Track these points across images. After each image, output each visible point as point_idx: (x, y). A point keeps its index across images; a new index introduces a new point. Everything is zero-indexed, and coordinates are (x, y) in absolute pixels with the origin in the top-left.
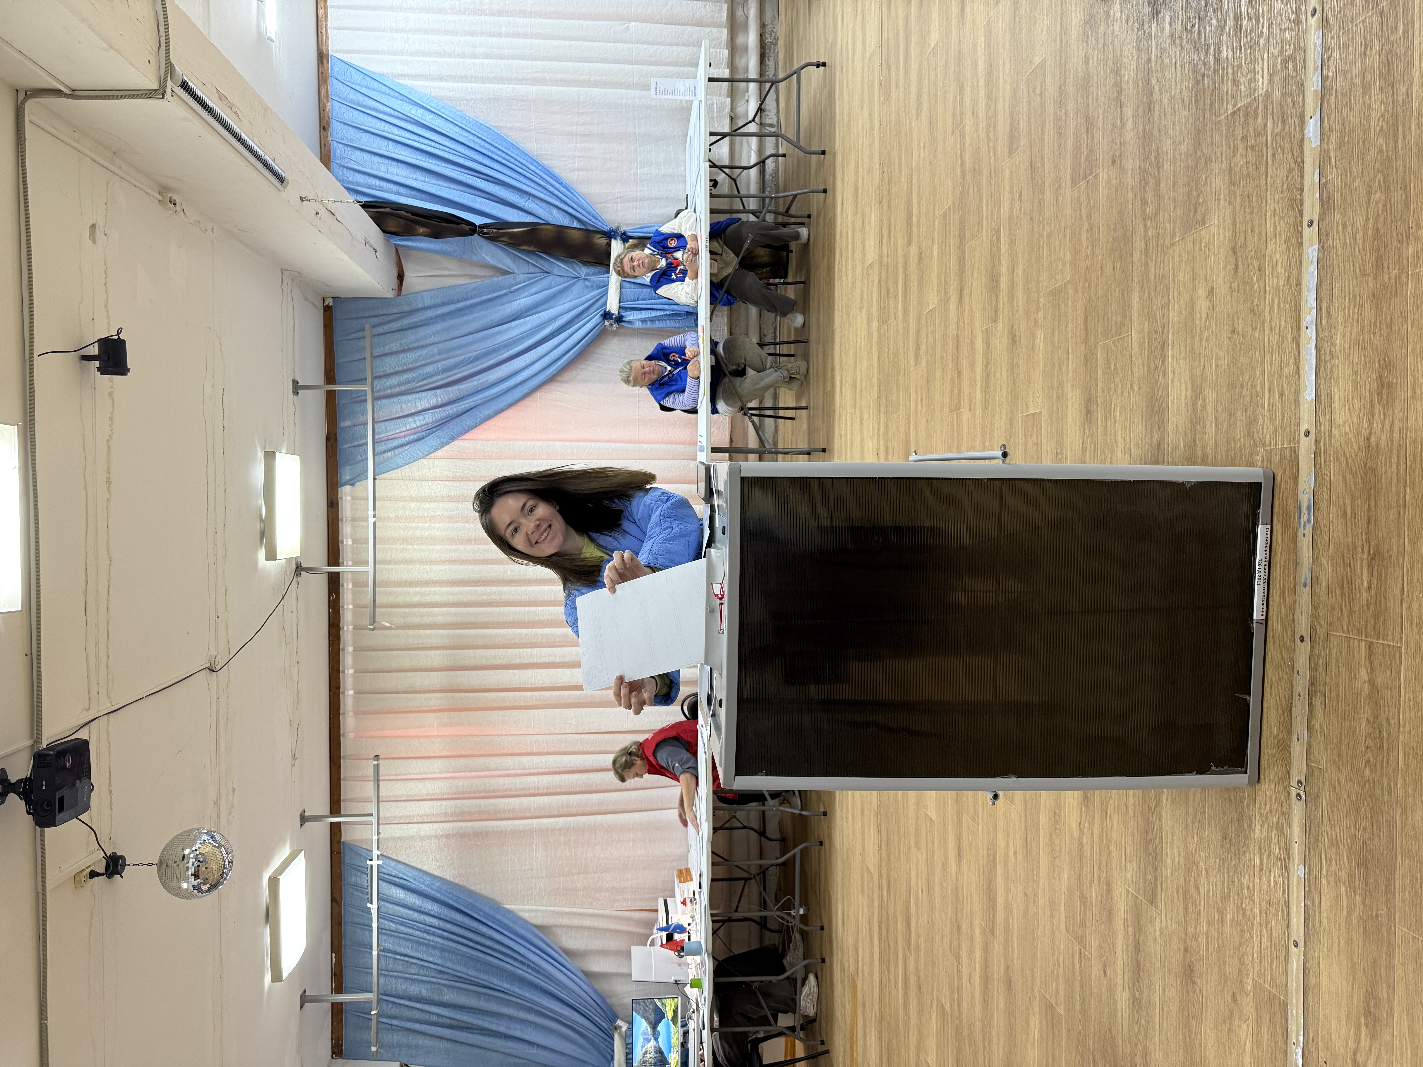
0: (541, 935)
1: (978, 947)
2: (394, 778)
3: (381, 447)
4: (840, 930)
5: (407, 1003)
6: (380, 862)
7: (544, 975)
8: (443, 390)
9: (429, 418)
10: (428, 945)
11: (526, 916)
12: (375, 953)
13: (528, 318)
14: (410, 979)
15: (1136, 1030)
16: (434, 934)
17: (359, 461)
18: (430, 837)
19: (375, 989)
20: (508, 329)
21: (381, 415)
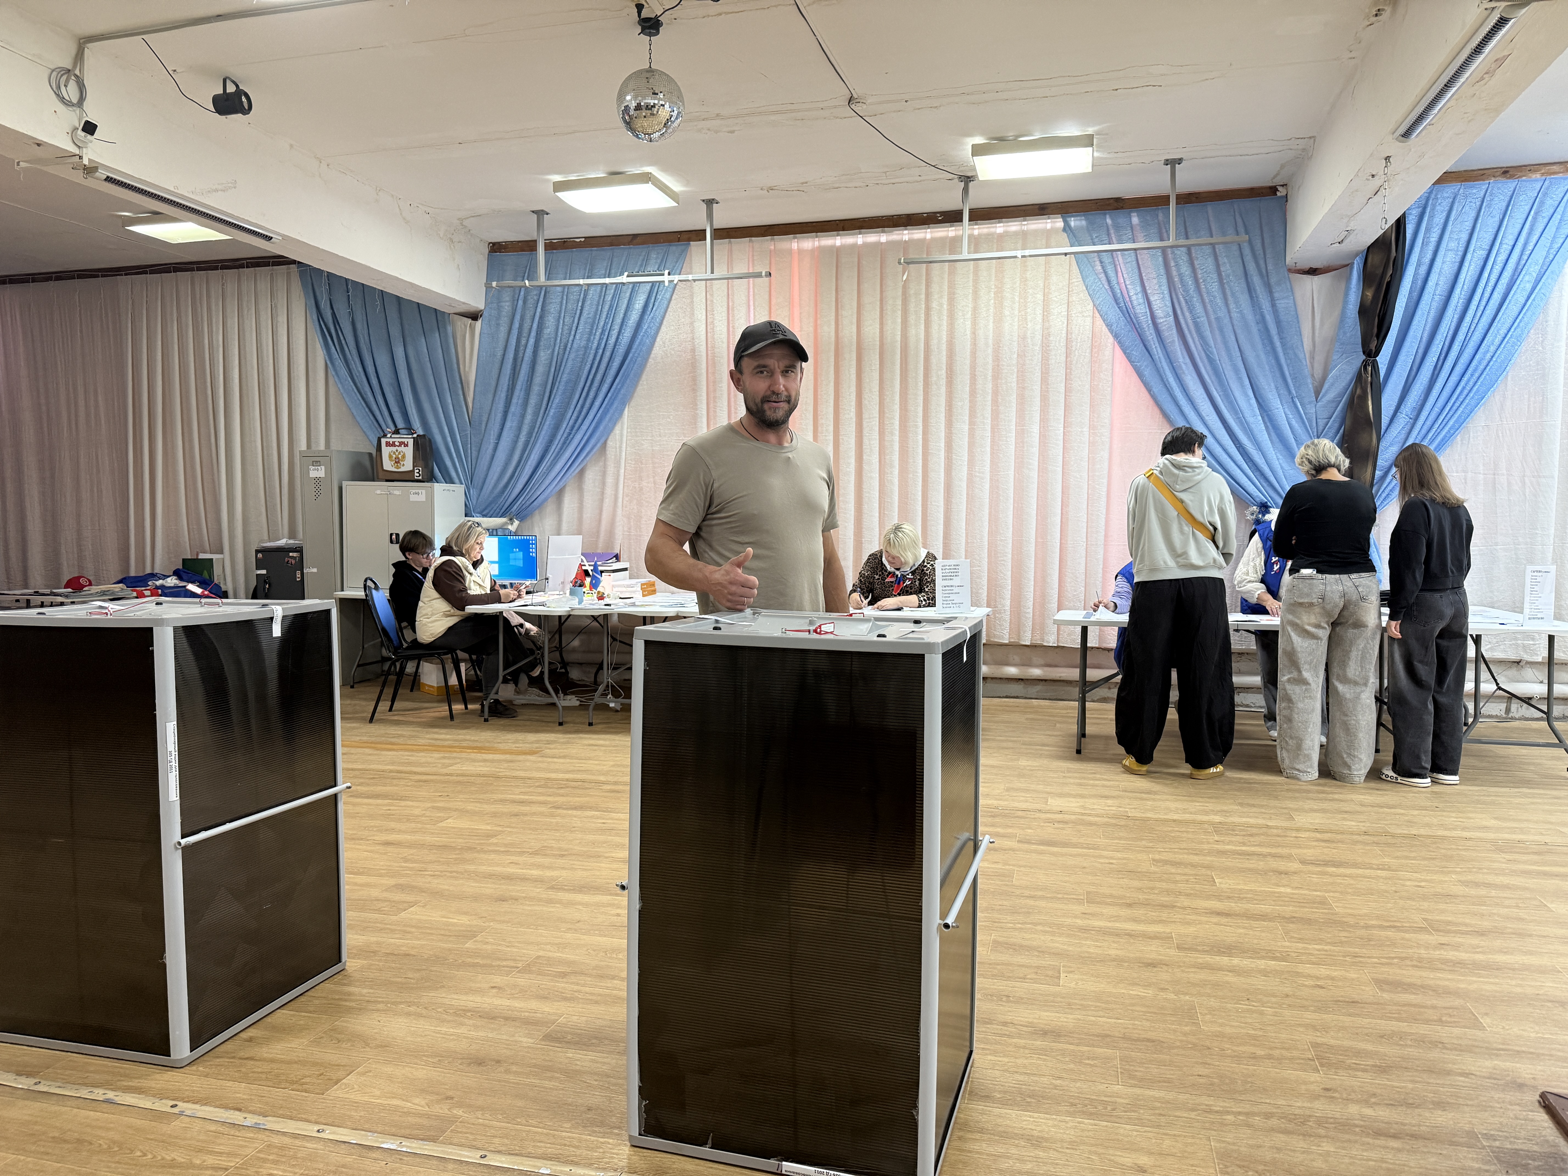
0: (599, 445)
1: (541, 873)
2: (751, 293)
3: (1106, 259)
4: (586, 742)
5: (538, 314)
6: (667, 284)
7: (561, 449)
8: (1173, 324)
9: (1141, 309)
10: (590, 333)
11: (617, 430)
12: (581, 282)
13: (1260, 418)
14: (559, 317)
15: (439, 1010)
16: (601, 339)
17: (1091, 236)
18: (692, 332)
19: (549, 283)
20: (1247, 395)
21: (1144, 256)
